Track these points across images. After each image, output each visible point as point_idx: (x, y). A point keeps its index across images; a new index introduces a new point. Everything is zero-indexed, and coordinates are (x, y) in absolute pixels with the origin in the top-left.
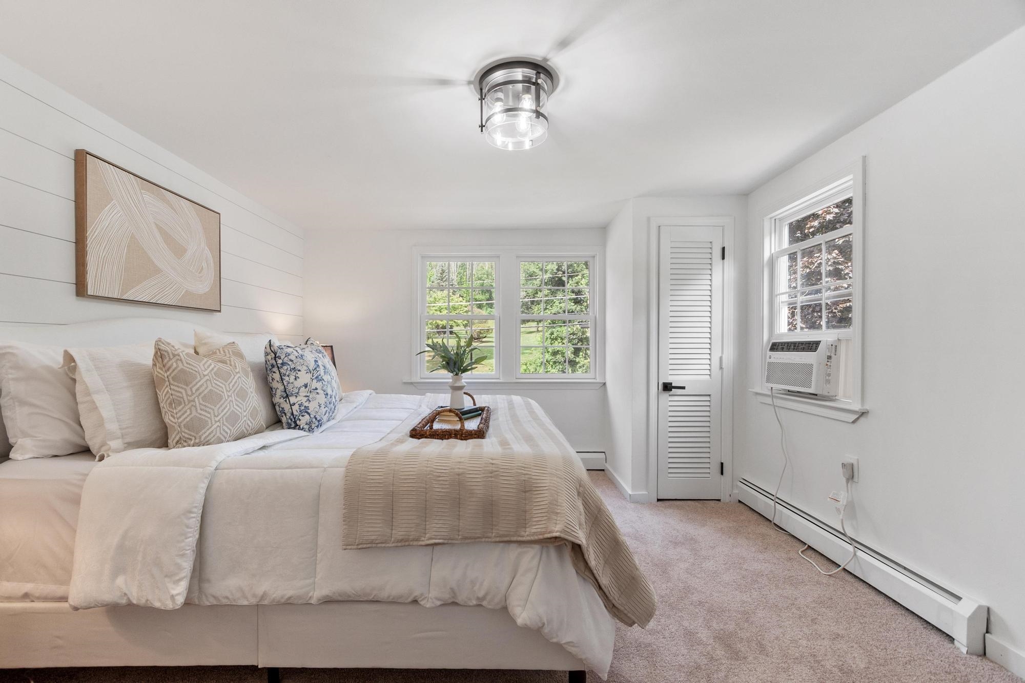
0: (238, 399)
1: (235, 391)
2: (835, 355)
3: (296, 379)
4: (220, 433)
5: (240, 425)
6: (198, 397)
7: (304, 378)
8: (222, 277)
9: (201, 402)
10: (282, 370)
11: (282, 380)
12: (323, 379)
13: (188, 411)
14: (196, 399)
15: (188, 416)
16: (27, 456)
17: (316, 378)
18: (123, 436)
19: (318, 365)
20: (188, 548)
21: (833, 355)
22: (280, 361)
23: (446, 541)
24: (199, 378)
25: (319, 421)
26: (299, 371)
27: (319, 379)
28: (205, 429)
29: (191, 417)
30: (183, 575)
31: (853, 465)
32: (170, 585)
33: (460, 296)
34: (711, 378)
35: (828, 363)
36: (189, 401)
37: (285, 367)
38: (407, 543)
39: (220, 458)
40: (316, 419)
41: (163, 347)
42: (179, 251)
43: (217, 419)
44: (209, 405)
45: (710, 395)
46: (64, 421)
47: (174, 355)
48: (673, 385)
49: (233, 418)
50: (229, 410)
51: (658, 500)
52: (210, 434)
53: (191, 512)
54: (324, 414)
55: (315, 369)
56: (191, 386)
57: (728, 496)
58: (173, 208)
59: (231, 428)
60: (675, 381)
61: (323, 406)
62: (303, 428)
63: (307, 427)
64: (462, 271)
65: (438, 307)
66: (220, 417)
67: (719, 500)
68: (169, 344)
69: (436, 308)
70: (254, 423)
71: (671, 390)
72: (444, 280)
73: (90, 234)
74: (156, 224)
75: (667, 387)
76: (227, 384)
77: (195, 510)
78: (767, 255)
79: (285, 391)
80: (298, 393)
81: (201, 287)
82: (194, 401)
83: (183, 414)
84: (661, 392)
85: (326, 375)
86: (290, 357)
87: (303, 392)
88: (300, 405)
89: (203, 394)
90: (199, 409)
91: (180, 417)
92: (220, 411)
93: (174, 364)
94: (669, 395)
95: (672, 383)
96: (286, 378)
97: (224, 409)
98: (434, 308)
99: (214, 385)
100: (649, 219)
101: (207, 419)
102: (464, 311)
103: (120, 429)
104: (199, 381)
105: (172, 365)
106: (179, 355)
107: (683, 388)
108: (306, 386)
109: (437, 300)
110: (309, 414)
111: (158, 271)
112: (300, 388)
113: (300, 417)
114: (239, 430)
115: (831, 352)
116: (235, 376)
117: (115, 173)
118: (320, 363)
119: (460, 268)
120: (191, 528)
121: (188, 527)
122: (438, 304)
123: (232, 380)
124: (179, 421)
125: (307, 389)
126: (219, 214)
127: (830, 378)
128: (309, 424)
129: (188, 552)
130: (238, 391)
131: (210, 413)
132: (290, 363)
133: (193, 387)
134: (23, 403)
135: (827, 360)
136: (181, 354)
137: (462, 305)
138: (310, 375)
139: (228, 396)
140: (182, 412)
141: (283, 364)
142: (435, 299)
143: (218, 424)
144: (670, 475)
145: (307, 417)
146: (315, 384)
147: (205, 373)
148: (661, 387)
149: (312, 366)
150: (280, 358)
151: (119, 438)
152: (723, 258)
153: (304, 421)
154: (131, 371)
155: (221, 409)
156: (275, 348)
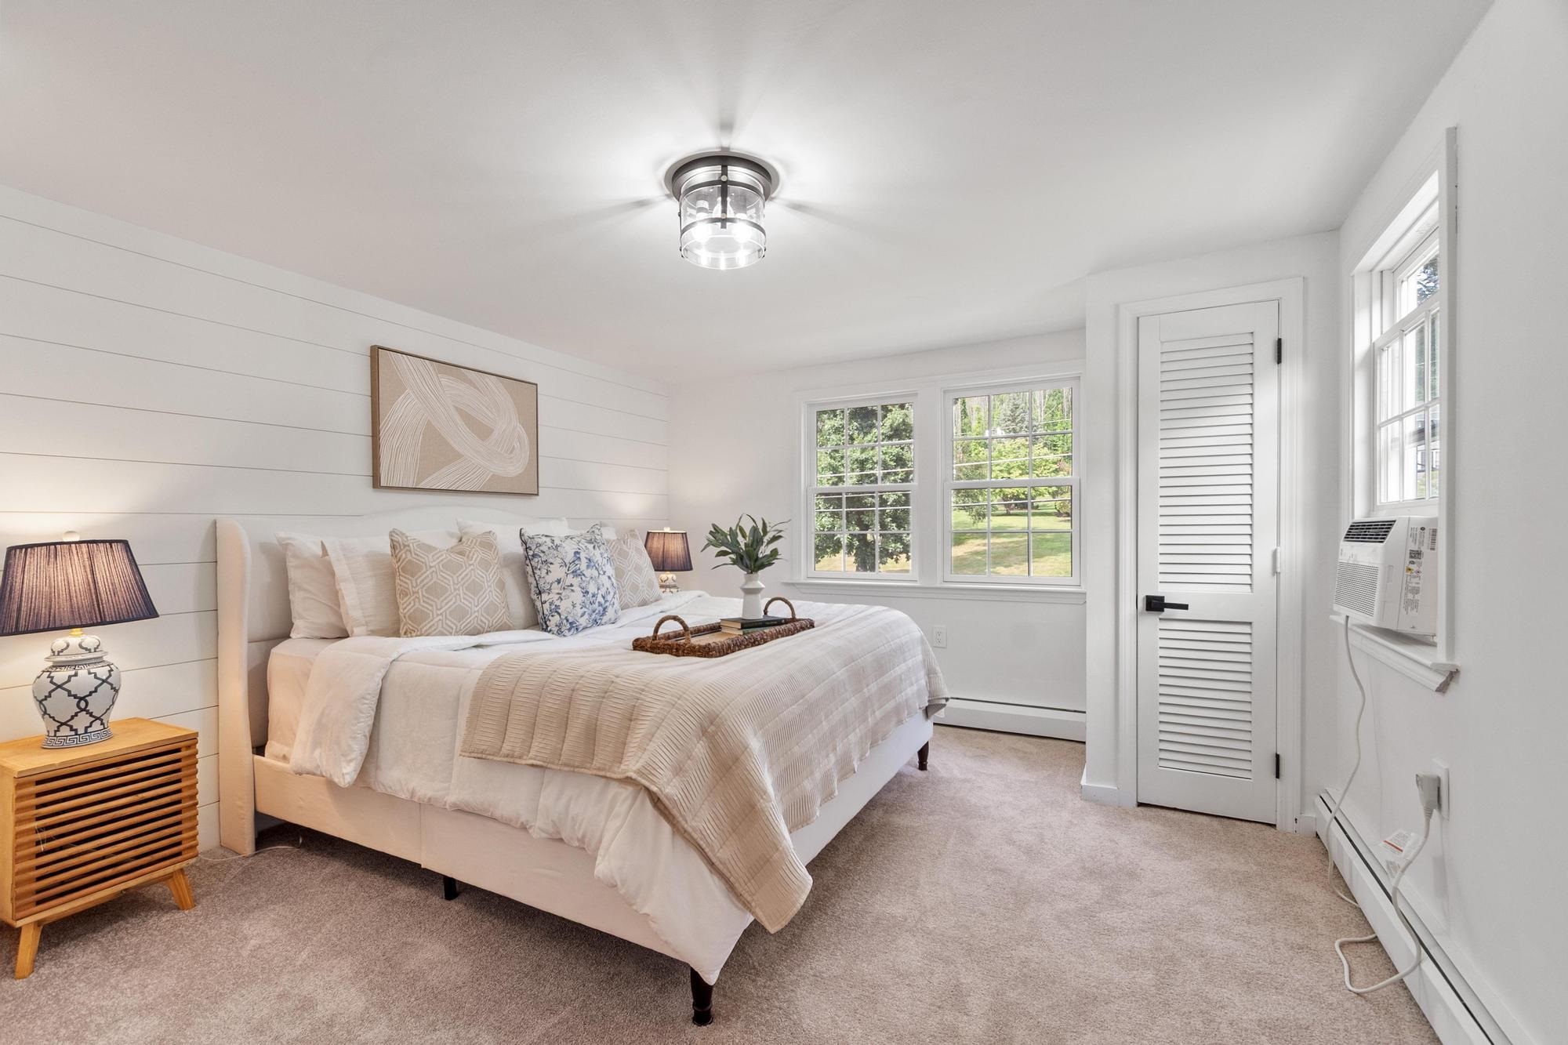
0: (467, 593)
1: (464, 584)
2: (1433, 549)
3: (547, 573)
4: (443, 627)
5: (469, 620)
6: (422, 588)
7: (557, 572)
8: (539, 454)
9: (424, 594)
10: (533, 563)
11: (534, 573)
12: (584, 575)
13: (412, 602)
14: (420, 591)
15: (412, 607)
16: (299, 636)
17: (573, 572)
18: (367, 624)
19: (579, 558)
20: (359, 732)
21: (1425, 549)
22: (531, 553)
23: (545, 765)
24: (424, 570)
25: (571, 623)
26: (551, 563)
27: (576, 574)
28: (427, 622)
29: (413, 608)
30: (353, 756)
31: (1439, 779)
32: (344, 764)
33: (1045, 445)
34: (1252, 592)
35: (1414, 567)
36: (414, 593)
37: (536, 560)
38: (512, 760)
39: (401, 651)
40: (567, 620)
41: (396, 538)
42: (483, 431)
43: (439, 612)
44: (432, 598)
45: (1250, 623)
46: (330, 606)
47: (405, 546)
48: (1166, 601)
49: (461, 613)
50: (454, 603)
51: (1140, 805)
52: (430, 627)
53: (364, 698)
54: (580, 615)
55: (574, 562)
56: (416, 577)
57: (1291, 821)
58: (476, 387)
59: (457, 623)
60: (1171, 594)
61: (578, 607)
62: (551, 630)
63: (555, 629)
64: (1055, 403)
65: (1005, 465)
66: (442, 611)
67: (1273, 826)
68: (403, 534)
69: (1002, 468)
70: (491, 620)
71: (1163, 611)
72: (1017, 421)
73: (383, 427)
74: (456, 408)
75: (1155, 604)
76: (455, 577)
77: (368, 697)
78: (1361, 347)
79: (537, 587)
80: (550, 589)
81: (513, 469)
82: (418, 592)
83: (408, 605)
84: (1142, 613)
85: (589, 570)
86: (541, 548)
87: (556, 588)
88: (551, 604)
89: (427, 586)
90: (422, 601)
91: (405, 608)
92: (443, 604)
93: (404, 555)
94: (1160, 619)
95: (1163, 597)
96: (537, 572)
97: (449, 602)
98: (998, 468)
99: (439, 577)
100: (1117, 307)
101: (428, 611)
102: (1051, 470)
103: (365, 617)
104: (425, 573)
105: (402, 555)
106: (409, 546)
107: (1185, 607)
108: (559, 581)
109: (1004, 454)
110: (559, 614)
111: (458, 456)
112: (552, 584)
113: (550, 618)
114: (468, 626)
115: (1422, 543)
116: (466, 568)
117: (409, 363)
118: (583, 555)
119: (1052, 398)
120: (363, 713)
121: (361, 712)
122: (1005, 461)
123: (464, 571)
124: (405, 612)
125: (560, 585)
126: (536, 385)
127: (1417, 597)
128: (559, 626)
129: (359, 736)
130: (469, 585)
131: (432, 606)
132: (542, 555)
133: (417, 579)
134: (300, 589)
135: (1408, 559)
136: (411, 545)
137: (1047, 461)
138: (565, 569)
139: (455, 589)
140: (408, 603)
141: (534, 556)
142: (1000, 452)
143: (440, 617)
144: (1163, 763)
145: (557, 617)
146: (570, 580)
147: (432, 565)
148: (1142, 604)
149: (570, 557)
150: (531, 550)
151: (363, 625)
152: (1279, 361)
153: (554, 621)
154: (374, 560)
155: (445, 602)
156: (525, 537)
